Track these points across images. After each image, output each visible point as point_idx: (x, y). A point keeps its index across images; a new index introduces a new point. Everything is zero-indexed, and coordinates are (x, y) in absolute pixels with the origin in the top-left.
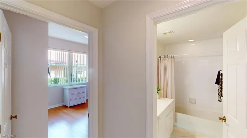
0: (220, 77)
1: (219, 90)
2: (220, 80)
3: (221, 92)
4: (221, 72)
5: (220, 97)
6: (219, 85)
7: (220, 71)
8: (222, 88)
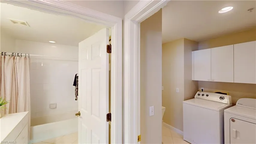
1: (75, 90)
2: (77, 82)
3: (77, 92)
4: (77, 75)
5: (77, 96)
8: (77, 89)
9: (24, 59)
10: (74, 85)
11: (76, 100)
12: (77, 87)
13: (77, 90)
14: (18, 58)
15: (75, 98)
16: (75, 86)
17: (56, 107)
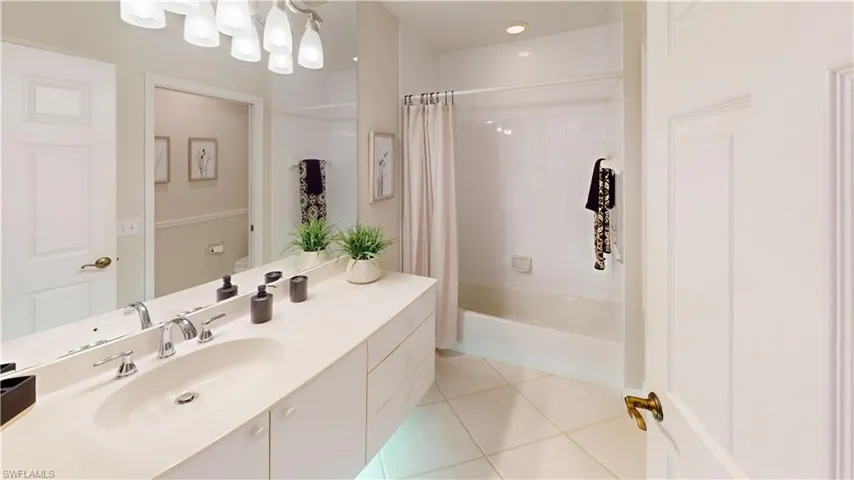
0: (601, 183)
1: (596, 228)
2: (601, 195)
3: (604, 237)
4: (603, 165)
5: (601, 255)
6: (597, 211)
7: (600, 160)
8: (605, 224)
9: (443, 109)
10: (588, 206)
11: (598, 267)
12: (601, 217)
13: (600, 229)
14: (431, 106)
15: (595, 259)
16: (593, 212)
17: (530, 271)
